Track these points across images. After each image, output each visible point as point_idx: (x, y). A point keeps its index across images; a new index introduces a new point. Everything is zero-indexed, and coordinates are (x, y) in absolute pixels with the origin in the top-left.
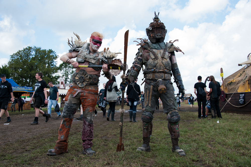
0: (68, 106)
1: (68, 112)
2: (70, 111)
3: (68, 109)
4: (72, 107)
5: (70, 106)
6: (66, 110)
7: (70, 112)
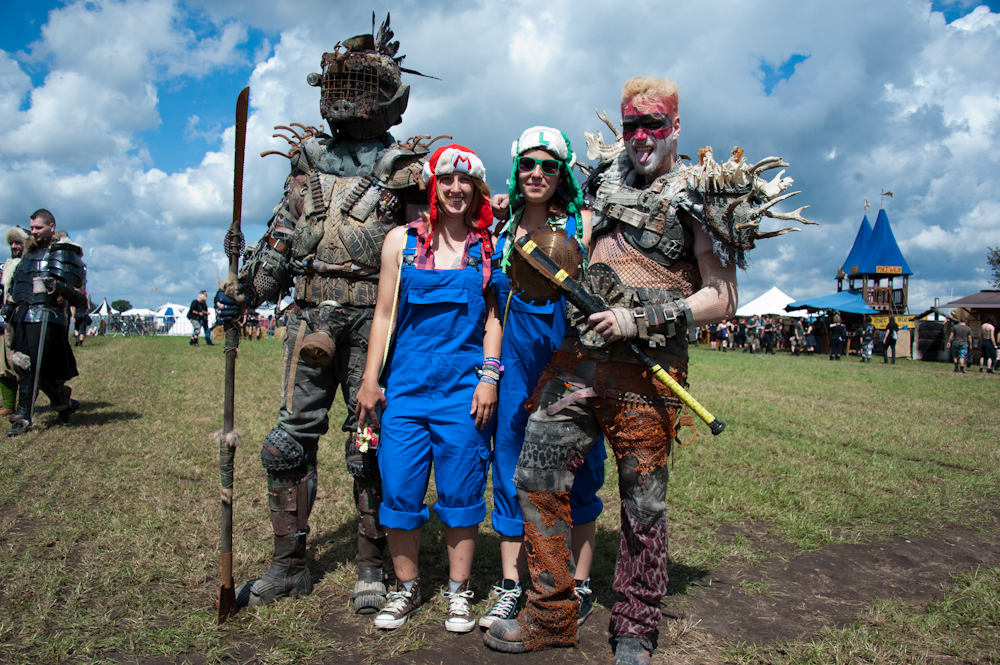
0: (540, 433)
1: (539, 463)
2: (549, 456)
3: (540, 449)
4: (558, 437)
5: (549, 435)
6: (531, 451)
7: (547, 464)
